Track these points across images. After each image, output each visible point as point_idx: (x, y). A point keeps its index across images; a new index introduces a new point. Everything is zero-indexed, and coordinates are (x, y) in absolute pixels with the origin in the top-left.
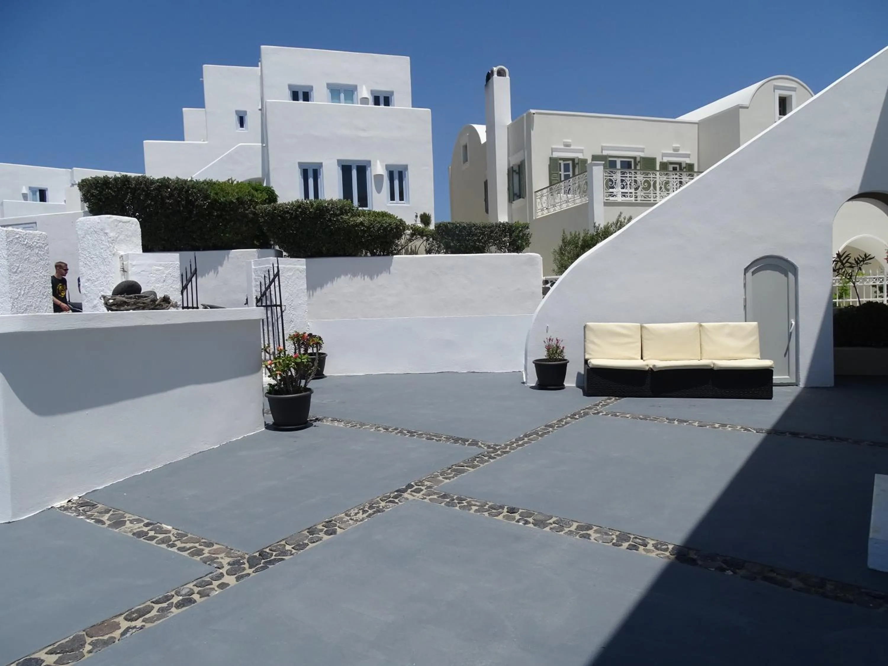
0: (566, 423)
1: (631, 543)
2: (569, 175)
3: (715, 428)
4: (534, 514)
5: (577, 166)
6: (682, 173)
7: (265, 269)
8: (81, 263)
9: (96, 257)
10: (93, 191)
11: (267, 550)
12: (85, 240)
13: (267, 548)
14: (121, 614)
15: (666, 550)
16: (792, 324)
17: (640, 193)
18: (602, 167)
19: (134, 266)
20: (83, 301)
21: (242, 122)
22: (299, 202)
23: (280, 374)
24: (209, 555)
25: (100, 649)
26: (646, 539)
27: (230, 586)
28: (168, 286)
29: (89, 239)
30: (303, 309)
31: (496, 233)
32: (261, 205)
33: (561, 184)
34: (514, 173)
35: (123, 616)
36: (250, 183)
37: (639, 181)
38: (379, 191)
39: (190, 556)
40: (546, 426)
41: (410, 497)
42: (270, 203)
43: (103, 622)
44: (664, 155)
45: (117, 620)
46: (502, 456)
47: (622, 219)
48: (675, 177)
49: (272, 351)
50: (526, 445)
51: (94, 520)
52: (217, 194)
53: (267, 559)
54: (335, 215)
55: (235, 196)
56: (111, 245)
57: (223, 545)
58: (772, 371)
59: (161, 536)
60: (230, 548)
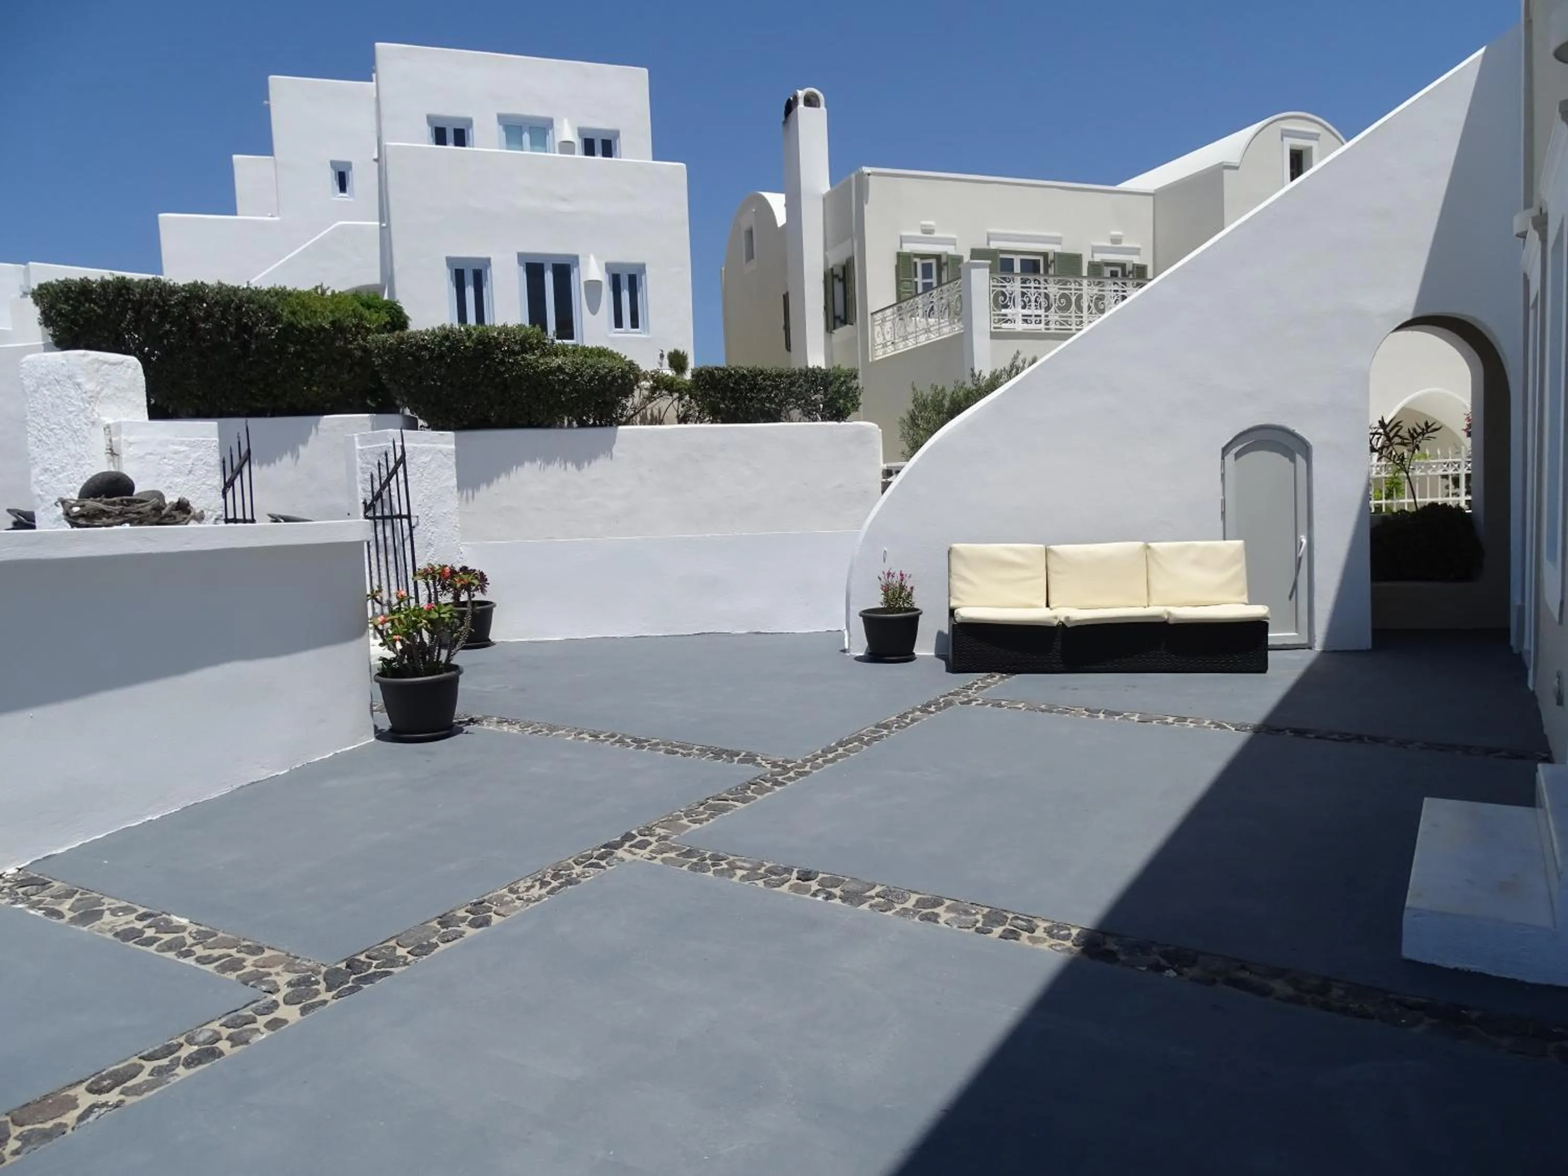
0: (913, 720)
1: (1007, 926)
2: (931, 283)
3: (1167, 723)
4: (844, 880)
5: (945, 268)
6: (1126, 281)
7: (380, 450)
8: (31, 440)
9: (59, 427)
10: (62, 306)
11: (362, 958)
12: (37, 395)
13: (362, 953)
14: (82, 1082)
15: (1067, 937)
16: (1302, 543)
17: (1054, 316)
18: (987, 270)
19: (131, 444)
20: (37, 508)
21: (342, 182)
22: (445, 329)
23: (401, 641)
24: (254, 969)
25: (34, 1146)
26: (1035, 920)
27: (289, 1024)
28: (197, 481)
29: (44, 395)
30: (451, 523)
31: (801, 386)
32: (376, 334)
33: (917, 299)
34: (836, 281)
35: (85, 1084)
36: (356, 294)
37: (1051, 296)
38: (594, 309)
39: (218, 972)
40: (876, 727)
41: (628, 857)
42: (393, 329)
43: (46, 1097)
44: (1095, 250)
45: (72, 1093)
46: (797, 781)
47: (1019, 363)
48: (1113, 289)
49: (385, 598)
50: (839, 760)
51: (43, 911)
52: (294, 313)
53: (361, 972)
54: (513, 353)
55: (328, 317)
56: (87, 405)
57: (279, 951)
58: (1267, 624)
59: (167, 937)
60: (293, 955)
